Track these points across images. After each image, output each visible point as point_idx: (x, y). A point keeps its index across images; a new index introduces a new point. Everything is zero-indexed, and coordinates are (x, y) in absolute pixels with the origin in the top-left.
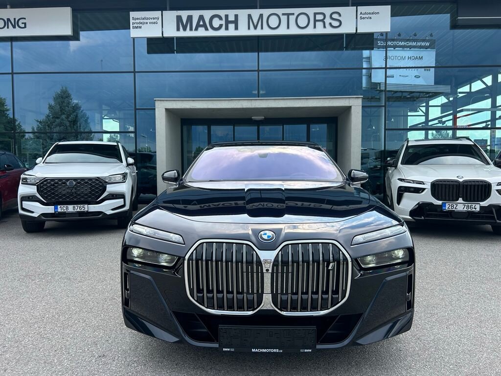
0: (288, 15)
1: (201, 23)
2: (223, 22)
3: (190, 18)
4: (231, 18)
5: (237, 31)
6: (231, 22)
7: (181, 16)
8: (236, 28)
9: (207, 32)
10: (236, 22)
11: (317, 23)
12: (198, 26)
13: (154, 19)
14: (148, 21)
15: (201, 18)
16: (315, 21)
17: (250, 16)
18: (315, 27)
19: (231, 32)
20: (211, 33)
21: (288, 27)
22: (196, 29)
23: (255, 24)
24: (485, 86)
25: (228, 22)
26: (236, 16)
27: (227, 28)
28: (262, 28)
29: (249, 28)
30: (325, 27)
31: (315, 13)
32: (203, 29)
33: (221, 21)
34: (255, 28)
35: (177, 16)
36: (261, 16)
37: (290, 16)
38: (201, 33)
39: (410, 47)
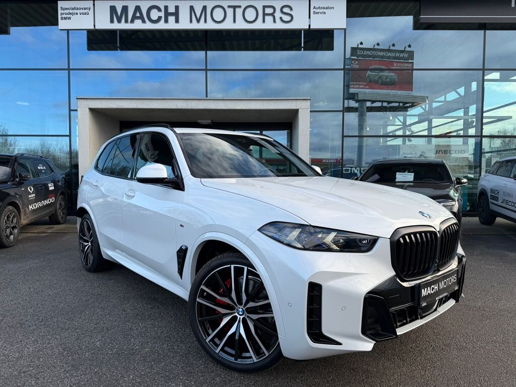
0: (234, 7)
1: (138, 15)
2: (162, 14)
3: (125, 9)
4: (172, 10)
5: (177, 24)
6: (172, 14)
7: (115, 6)
8: (177, 21)
9: (144, 24)
10: (176, 14)
11: (266, 17)
12: (134, 18)
13: (85, 9)
14: (79, 11)
15: (138, 9)
16: (264, 15)
17: (192, 8)
18: (264, 21)
19: (171, 25)
20: (149, 26)
21: (234, 21)
22: (132, 21)
23: (198, 17)
24: (458, 96)
25: (167, 14)
26: (177, 8)
27: (166, 21)
28: (205, 21)
29: (191, 21)
30: (275, 21)
31: (263, 6)
32: (140, 21)
33: (160, 13)
34: (198, 21)
35: (110, 6)
36: (205, 8)
37: (237, 10)
38: (138, 25)
39: (389, 58)
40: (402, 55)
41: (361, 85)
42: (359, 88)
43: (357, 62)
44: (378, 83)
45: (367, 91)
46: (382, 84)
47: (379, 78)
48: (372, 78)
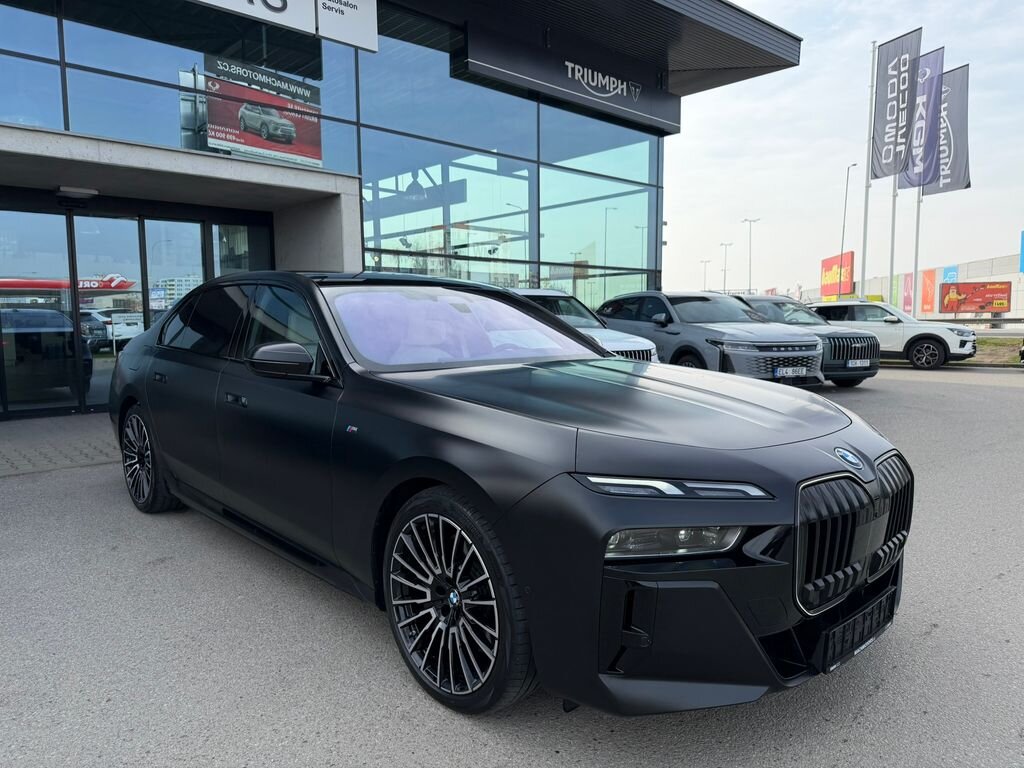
24: (432, 185)
39: (279, 90)
40: (300, 91)
41: (230, 134)
42: (226, 139)
43: (218, 86)
44: (260, 136)
45: (243, 148)
46: (267, 139)
47: (261, 126)
48: (249, 123)
